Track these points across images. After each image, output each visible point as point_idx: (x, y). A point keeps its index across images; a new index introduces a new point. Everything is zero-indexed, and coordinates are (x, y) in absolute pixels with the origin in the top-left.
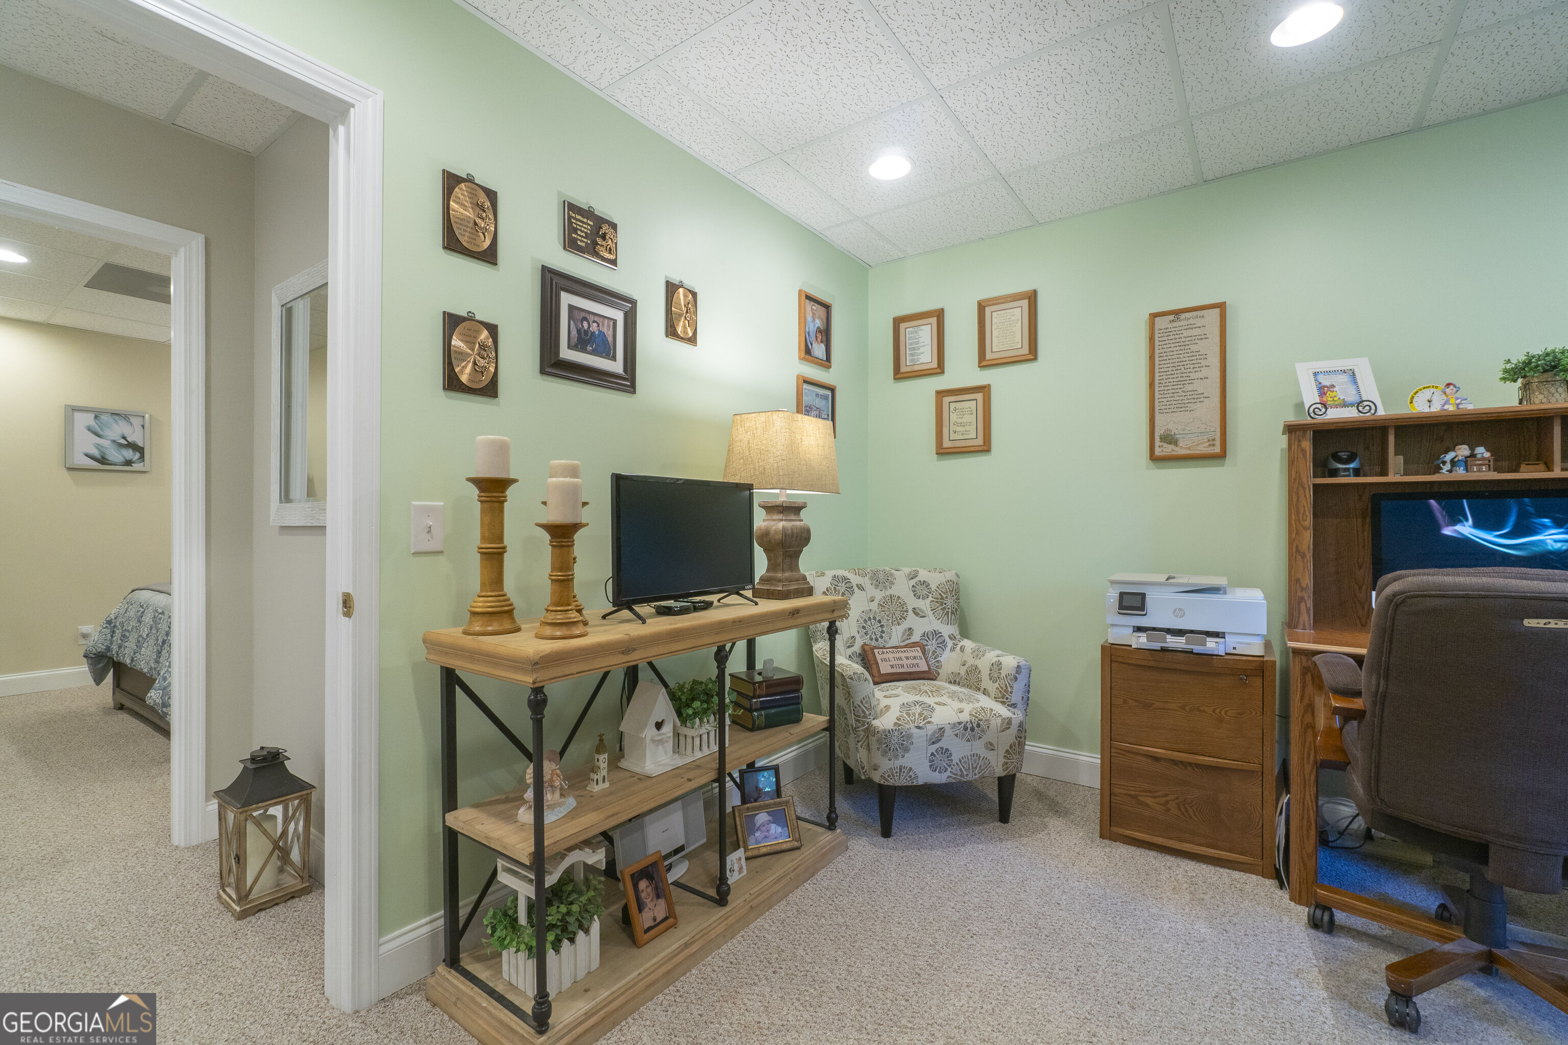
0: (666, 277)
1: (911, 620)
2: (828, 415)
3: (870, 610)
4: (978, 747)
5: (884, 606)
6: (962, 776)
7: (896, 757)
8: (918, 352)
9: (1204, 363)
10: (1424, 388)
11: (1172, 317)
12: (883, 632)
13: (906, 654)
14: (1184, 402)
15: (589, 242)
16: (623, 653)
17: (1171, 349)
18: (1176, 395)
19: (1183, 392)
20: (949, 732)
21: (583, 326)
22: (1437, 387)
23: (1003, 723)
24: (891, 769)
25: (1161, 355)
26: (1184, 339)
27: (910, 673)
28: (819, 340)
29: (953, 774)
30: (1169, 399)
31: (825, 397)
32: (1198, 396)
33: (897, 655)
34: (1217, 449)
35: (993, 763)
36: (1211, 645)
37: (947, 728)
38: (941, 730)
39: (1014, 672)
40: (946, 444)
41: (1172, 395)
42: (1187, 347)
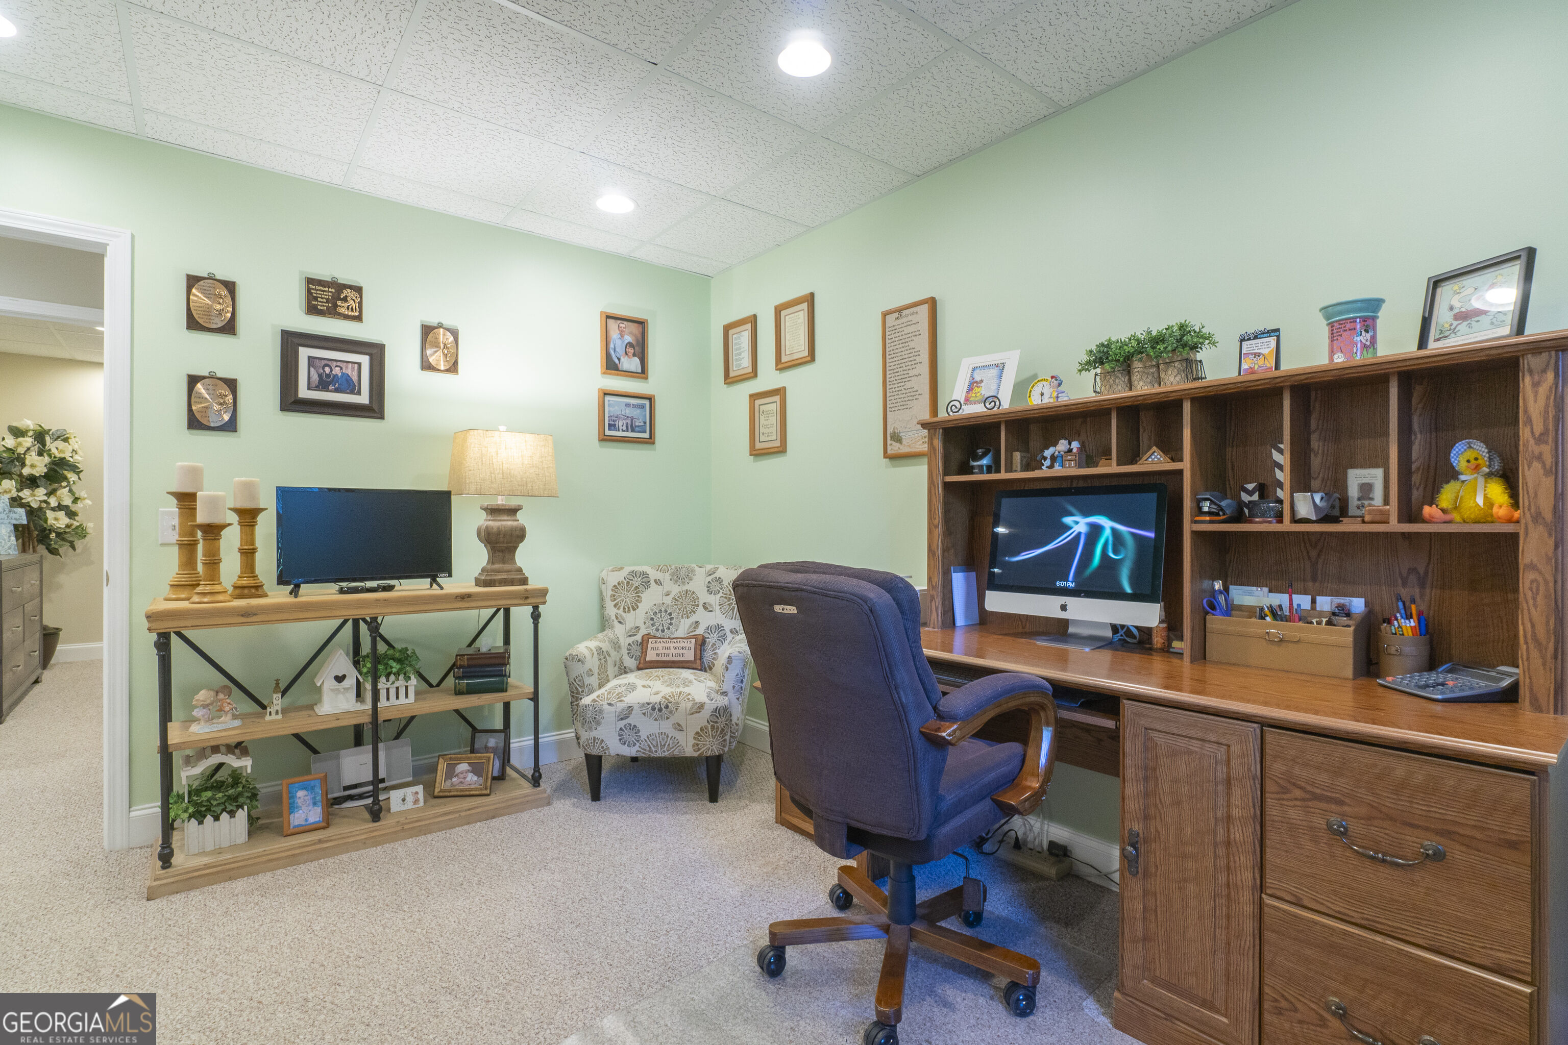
0: (421, 321)
1: (700, 615)
2: (645, 423)
3: (663, 603)
4: (666, 727)
6: (650, 751)
7: (590, 728)
8: (741, 357)
9: (918, 359)
10: (1038, 381)
11: (896, 315)
12: (671, 624)
13: (675, 645)
15: (330, 305)
16: (242, 615)
17: (897, 347)
18: (900, 392)
19: (905, 389)
20: (636, 710)
21: (324, 371)
22: (1047, 380)
23: (693, 706)
24: (587, 739)
25: (890, 353)
26: (904, 337)
27: (673, 662)
28: (631, 354)
29: (642, 748)
30: (896, 397)
31: (642, 407)
32: (914, 393)
33: (667, 645)
35: (683, 743)
37: (636, 708)
38: (630, 708)
40: (758, 446)
41: (897, 393)
42: (907, 344)
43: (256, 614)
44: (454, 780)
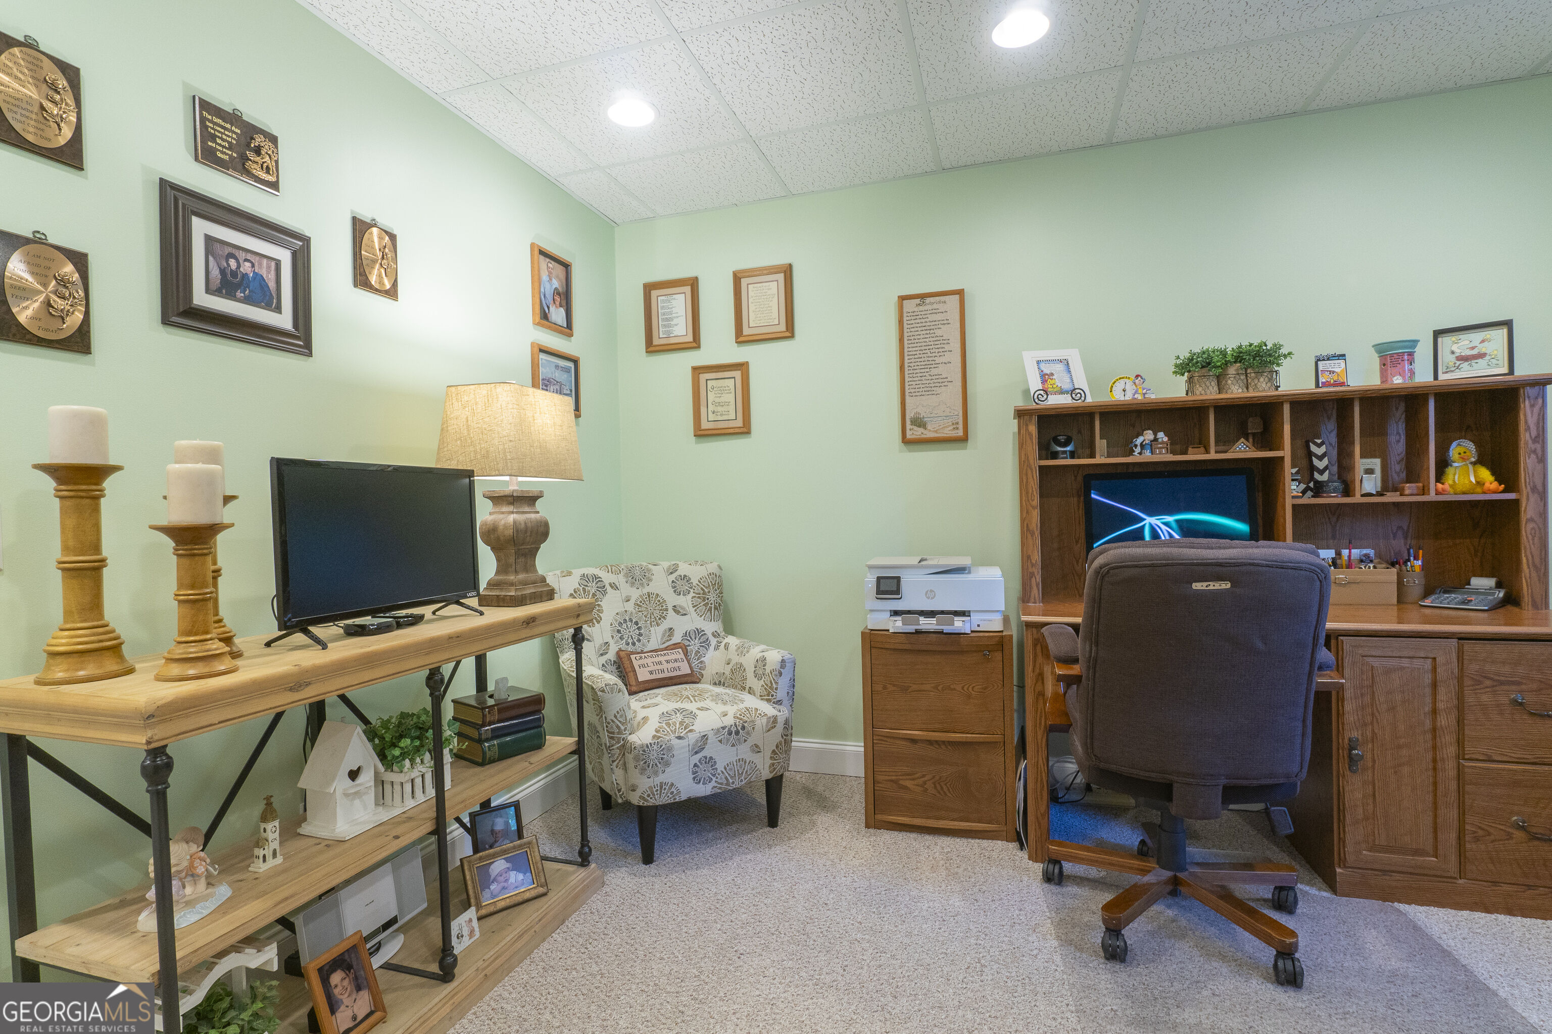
0: (352, 212)
1: (672, 619)
2: (571, 391)
3: (626, 611)
4: (744, 751)
5: (640, 606)
6: (727, 784)
7: (656, 773)
8: (672, 323)
9: (947, 347)
10: (1120, 378)
11: (918, 301)
12: (640, 635)
13: (667, 658)
14: (930, 385)
15: (235, 155)
16: (291, 689)
17: (918, 333)
18: (923, 378)
19: (930, 375)
20: (712, 739)
21: (228, 265)
22: (1129, 378)
23: (768, 722)
24: (650, 788)
25: (910, 338)
26: (928, 324)
27: (671, 678)
28: (558, 303)
29: (719, 783)
30: (918, 383)
31: (566, 370)
32: (942, 380)
33: (657, 659)
34: (960, 433)
35: (760, 766)
36: (959, 624)
37: (711, 735)
38: (704, 737)
39: (778, 667)
40: (705, 425)
41: (920, 378)
42: (932, 331)
43: (308, 684)
44: (492, 887)
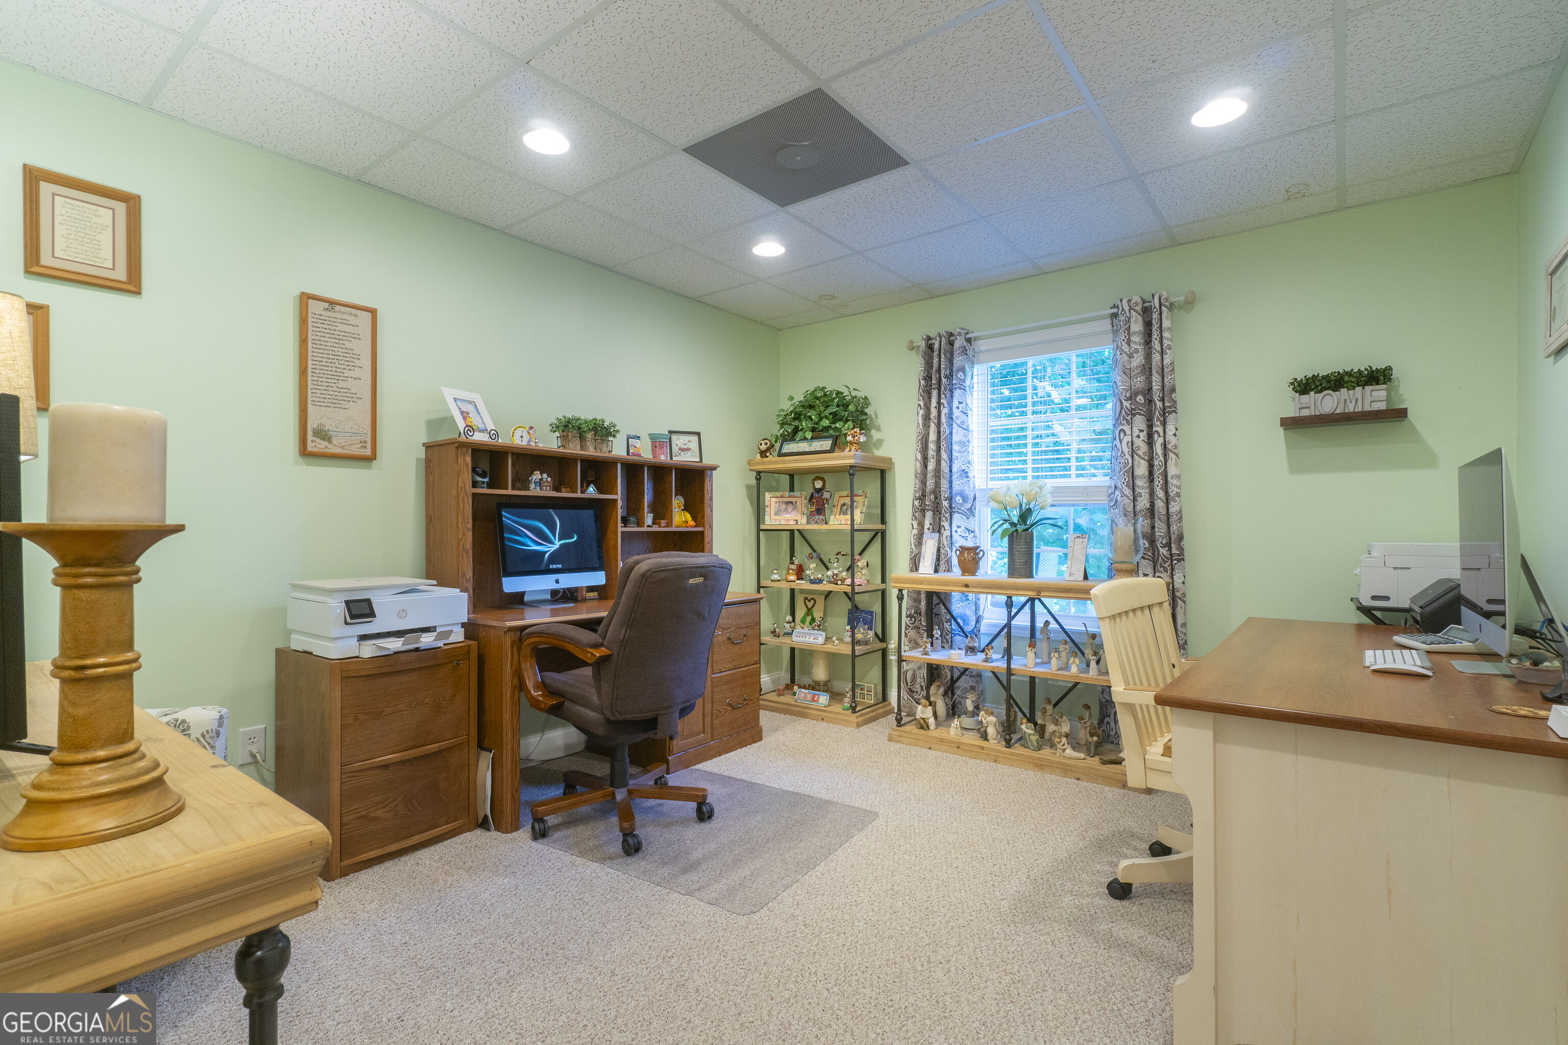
9: (357, 363)
10: (519, 428)
14: (338, 398)
18: (330, 389)
19: (338, 387)
25: (315, 342)
26: (337, 333)
30: (323, 392)
32: (351, 395)
34: (368, 452)
41: (326, 388)
42: (341, 342)
